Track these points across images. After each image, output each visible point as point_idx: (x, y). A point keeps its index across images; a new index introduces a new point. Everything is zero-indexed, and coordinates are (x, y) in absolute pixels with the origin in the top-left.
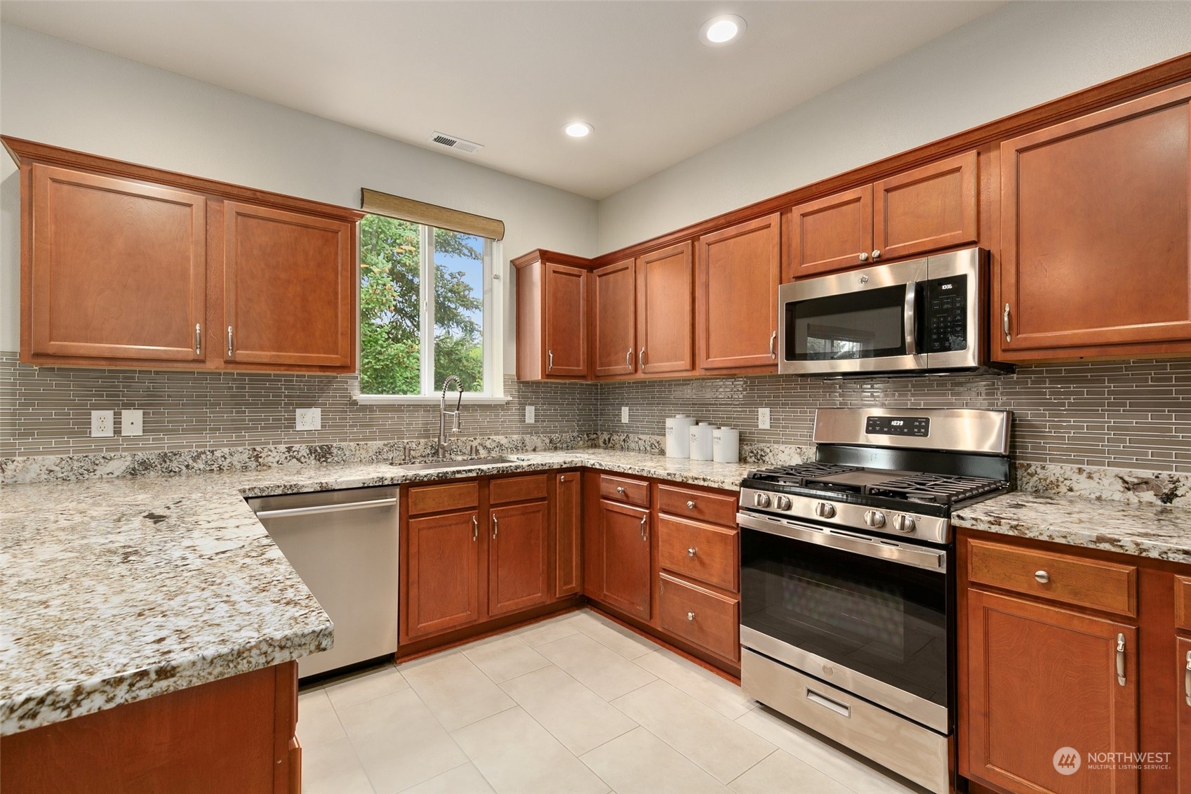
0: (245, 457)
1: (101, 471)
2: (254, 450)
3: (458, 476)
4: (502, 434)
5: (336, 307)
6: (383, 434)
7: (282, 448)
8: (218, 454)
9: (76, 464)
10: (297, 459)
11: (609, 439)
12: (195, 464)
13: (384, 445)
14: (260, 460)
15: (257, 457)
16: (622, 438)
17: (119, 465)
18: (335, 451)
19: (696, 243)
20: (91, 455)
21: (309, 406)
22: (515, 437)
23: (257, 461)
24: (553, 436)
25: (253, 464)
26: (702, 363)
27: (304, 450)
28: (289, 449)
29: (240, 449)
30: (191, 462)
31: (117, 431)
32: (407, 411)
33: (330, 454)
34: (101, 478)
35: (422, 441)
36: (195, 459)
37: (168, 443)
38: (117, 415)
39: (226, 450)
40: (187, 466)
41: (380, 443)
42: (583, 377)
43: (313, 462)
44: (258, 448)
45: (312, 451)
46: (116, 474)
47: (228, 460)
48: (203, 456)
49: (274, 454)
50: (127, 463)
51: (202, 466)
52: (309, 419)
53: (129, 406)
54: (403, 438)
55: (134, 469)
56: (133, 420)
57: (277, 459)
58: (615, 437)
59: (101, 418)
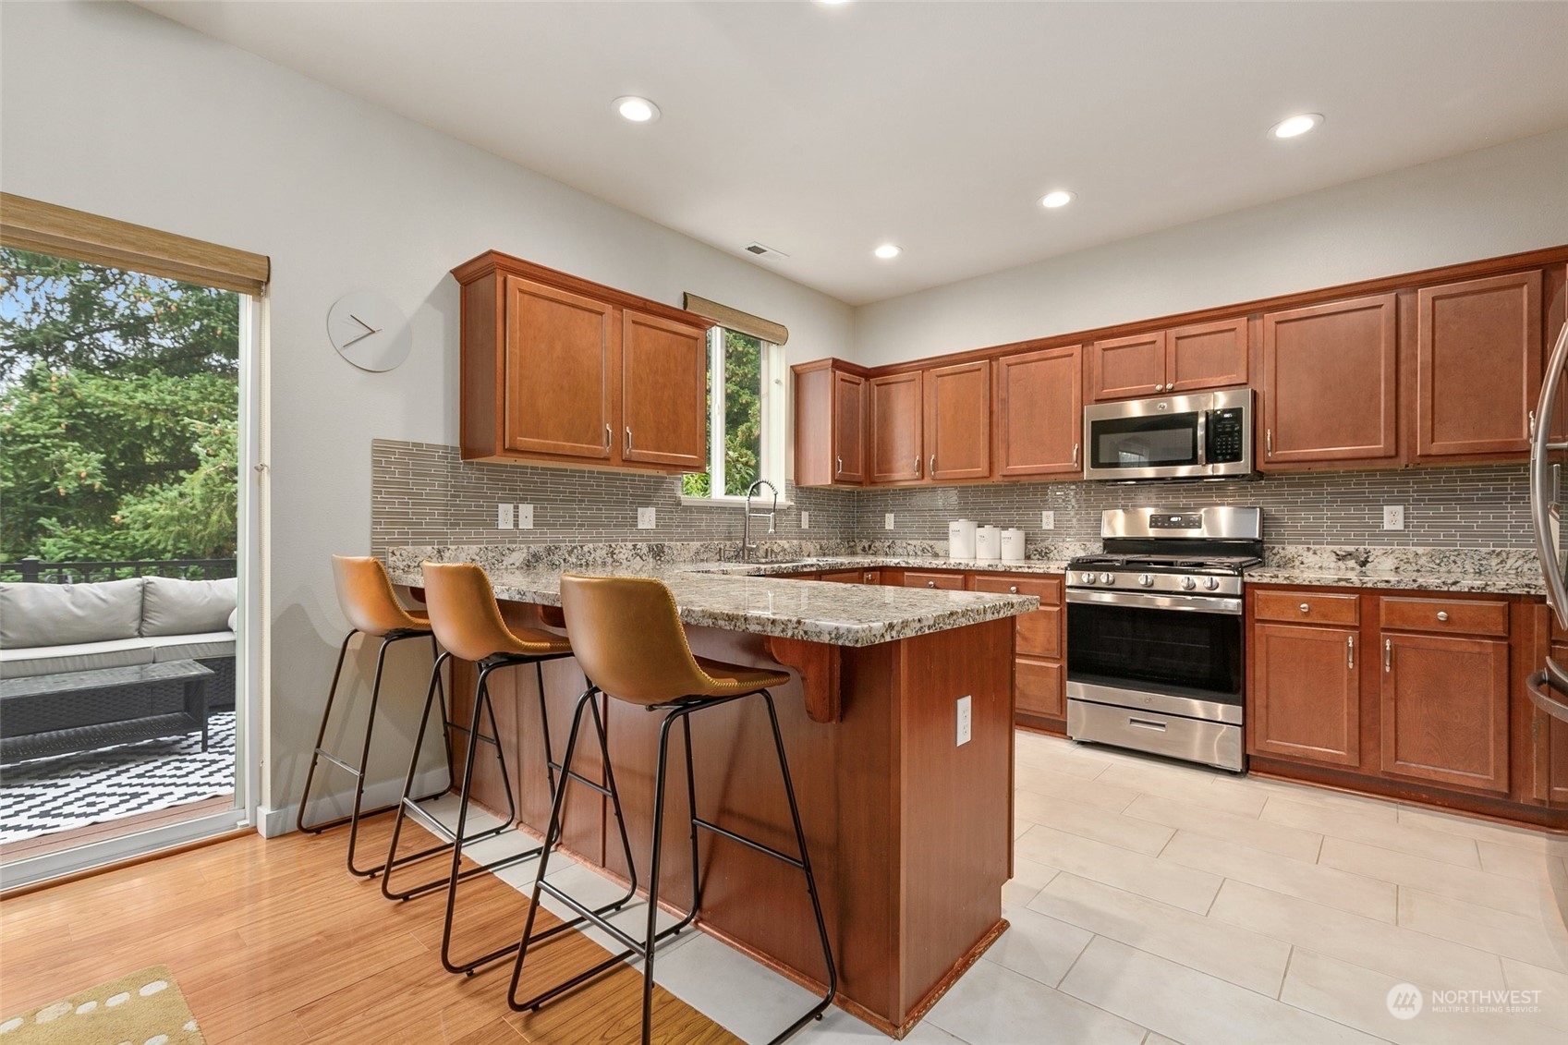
0: (604, 552)
1: (508, 560)
2: (611, 546)
3: (805, 570)
4: (785, 539)
5: (696, 411)
6: (699, 535)
7: (630, 545)
8: (586, 549)
9: (490, 554)
10: (641, 557)
11: (870, 547)
12: (570, 559)
13: (702, 546)
14: (615, 556)
15: (613, 553)
16: (887, 544)
17: (518, 557)
18: (666, 550)
19: (994, 363)
20: (500, 546)
21: (646, 505)
22: (795, 542)
23: (612, 557)
24: (824, 542)
25: (609, 560)
26: (1001, 469)
27: (645, 550)
28: (635, 546)
29: (601, 545)
30: (567, 556)
31: (516, 525)
33: (663, 552)
34: (506, 569)
35: (728, 543)
36: (570, 553)
37: (550, 535)
38: (516, 508)
39: (591, 545)
40: (564, 560)
41: (698, 544)
42: (860, 483)
43: (651, 560)
44: (613, 545)
45: (651, 549)
46: (517, 564)
47: (593, 555)
48: (575, 551)
49: (624, 551)
50: (524, 555)
51: (574, 560)
52: (647, 518)
53: (523, 500)
54: (713, 540)
55: (528, 561)
56: (527, 510)
57: (626, 555)
58: (877, 544)
59: (505, 511)
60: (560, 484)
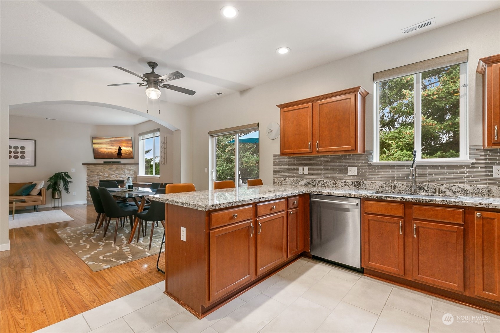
0: (332, 183)
1: (300, 183)
2: (334, 181)
6: (384, 179)
7: (343, 181)
8: (325, 181)
9: (296, 181)
10: (348, 186)
12: (319, 184)
13: (384, 183)
14: (336, 185)
15: (335, 184)
17: (303, 182)
18: (362, 184)
20: (298, 179)
21: (353, 166)
23: (335, 185)
25: (334, 186)
27: (350, 183)
28: (345, 182)
29: (330, 180)
30: (318, 183)
31: (303, 173)
32: (397, 168)
33: (360, 185)
34: (300, 185)
35: (405, 183)
36: (319, 182)
37: (314, 177)
38: (303, 168)
39: (327, 180)
40: (317, 184)
41: (382, 183)
43: (354, 187)
44: (336, 181)
45: (353, 183)
46: (303, 184)
47: (327, 184)
48: (321, 182)
49: (340, 183)
50: (305, 182)
51: (321, 185)
52: (353, 171)
53: (305, 166)
54: (394, 181)
55: (306, 184)
56: (306, 169)
57: (341, 185)
59: (300, 169)
60: (316, 160)
